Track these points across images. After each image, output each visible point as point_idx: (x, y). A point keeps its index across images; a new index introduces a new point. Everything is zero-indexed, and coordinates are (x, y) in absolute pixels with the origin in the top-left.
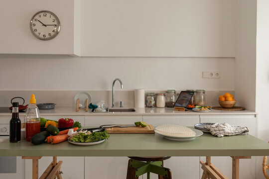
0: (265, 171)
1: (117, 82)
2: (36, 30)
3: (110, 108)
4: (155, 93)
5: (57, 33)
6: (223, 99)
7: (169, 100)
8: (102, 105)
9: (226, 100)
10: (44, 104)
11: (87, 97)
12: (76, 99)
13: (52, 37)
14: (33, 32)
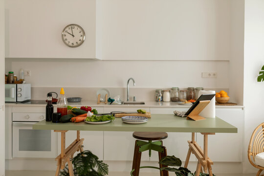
0: (250, 157)
1: (131, 81)
2: (66, 39)
3: (126, 102)
4: (163, 90)
5: (83, 42)
6: (219, 96)
7: (173, 96)
8: (118, 99)
9: (221, 97)
10: (73, 98)
11: (107, 93)
12: (98, 94)
13: (79, 45)
14: (64, 41)
